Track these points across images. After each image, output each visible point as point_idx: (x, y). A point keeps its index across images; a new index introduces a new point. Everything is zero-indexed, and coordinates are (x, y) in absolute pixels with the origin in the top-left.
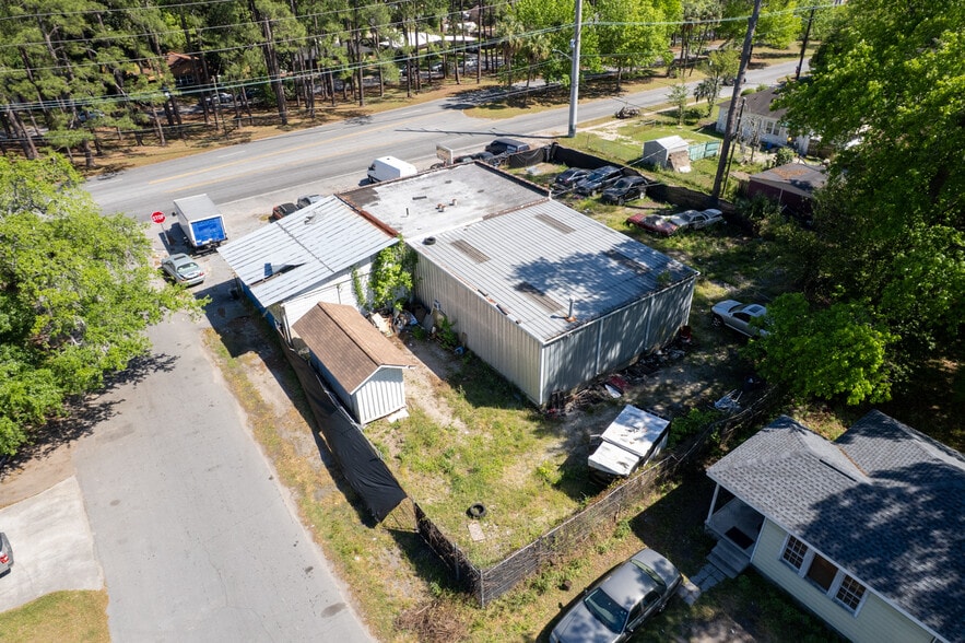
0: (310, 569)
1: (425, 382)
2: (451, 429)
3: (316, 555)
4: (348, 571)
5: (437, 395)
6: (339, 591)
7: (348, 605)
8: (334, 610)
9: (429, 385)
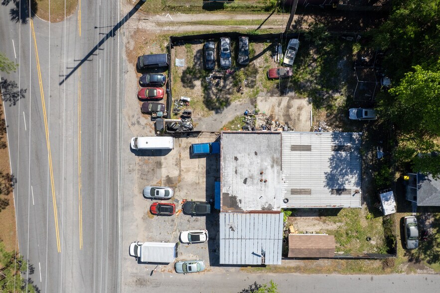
0: (359, 279)
1: (317, 222)
2: (340, 227)
3: (356, 276)
4: (365, 272)
5: (324, 222)
6: (368, 276)
7: (373, 276)
8: (372, 279)
9: (319, 222)
